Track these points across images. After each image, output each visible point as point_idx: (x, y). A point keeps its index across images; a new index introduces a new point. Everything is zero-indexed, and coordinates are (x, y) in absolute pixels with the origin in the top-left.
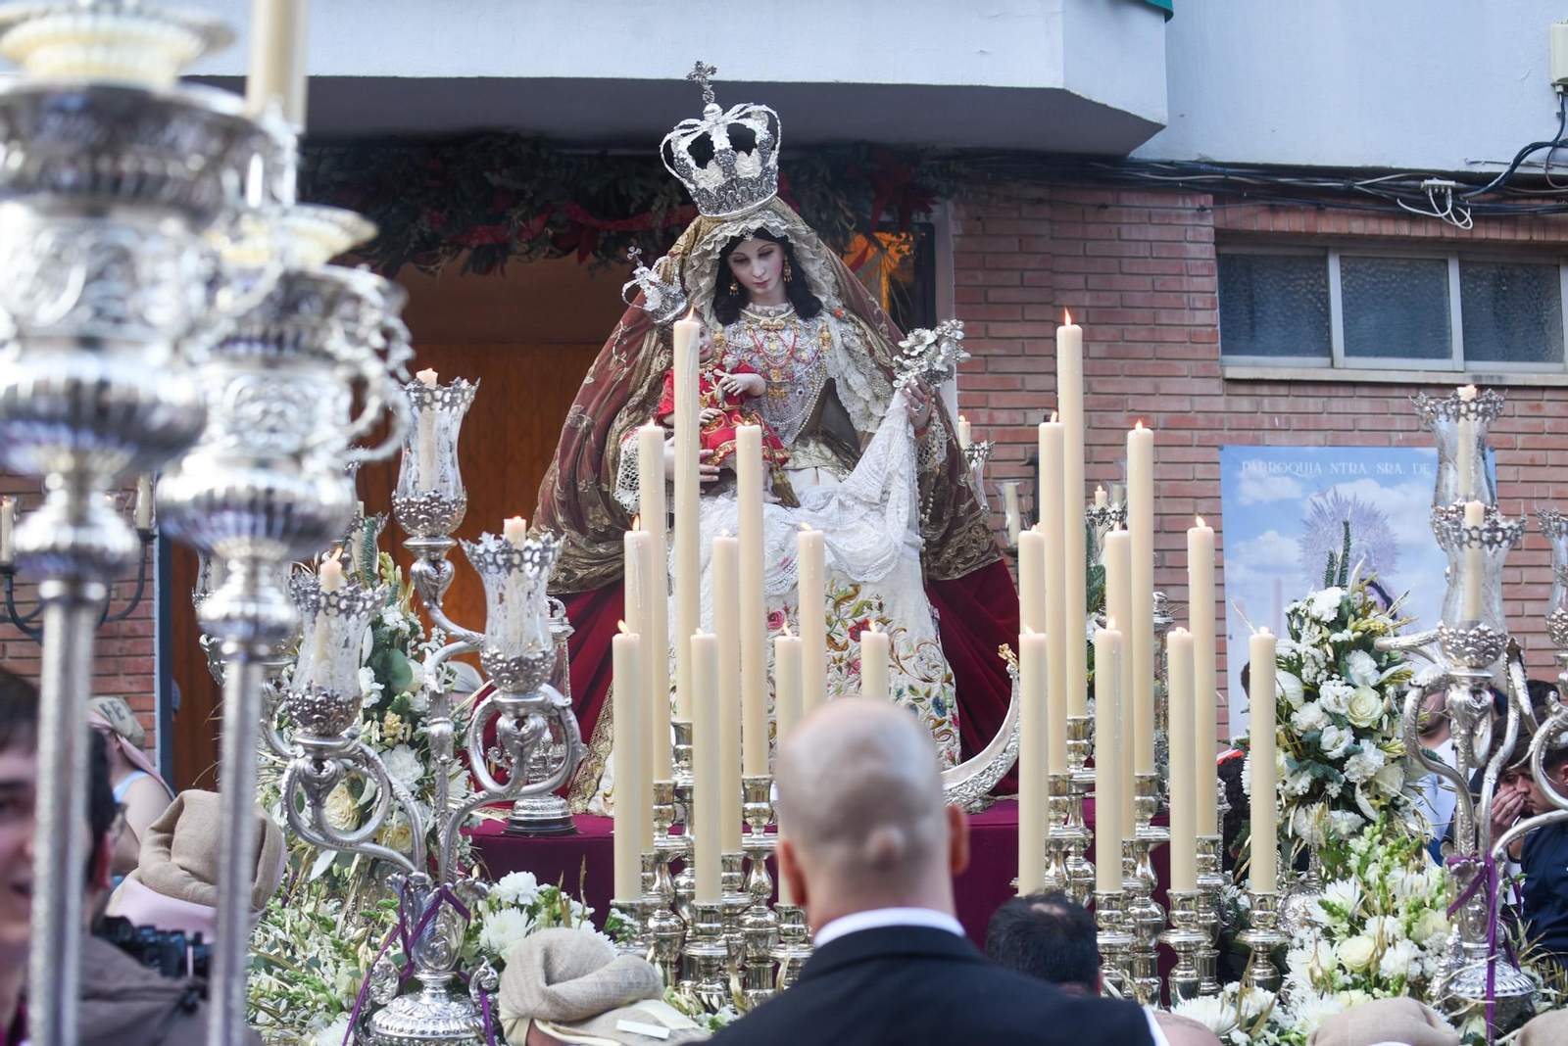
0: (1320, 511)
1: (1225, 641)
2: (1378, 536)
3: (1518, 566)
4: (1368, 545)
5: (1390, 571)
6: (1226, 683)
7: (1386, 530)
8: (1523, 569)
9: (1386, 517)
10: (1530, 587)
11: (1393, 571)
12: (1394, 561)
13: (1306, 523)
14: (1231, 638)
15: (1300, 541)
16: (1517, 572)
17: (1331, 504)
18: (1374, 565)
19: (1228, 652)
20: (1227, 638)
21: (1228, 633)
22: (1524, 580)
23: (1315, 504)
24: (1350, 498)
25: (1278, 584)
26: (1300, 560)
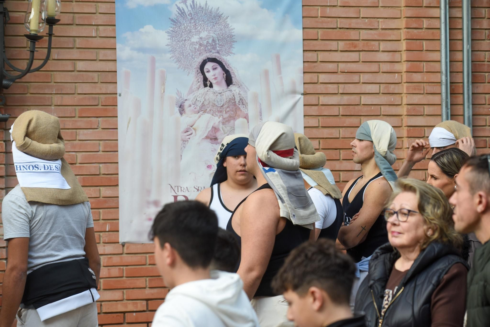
0: (182, 13)
1: (116, 98)
2: (221, 30)
3: (316, 51)
4: (214, 35)
5: (229, 53)
6: (117, 125)
7: (227, 26)
8: (319, 53)
9: (227, 18)
10: (323, 64)
11: (231, 53)
12: (231, 47)
13: (172, 20)
14: (120, 95)
15: (168, 32)
16: (315, 54)
17: (190, 9)
18: (218, 49)
19: (119, 115)
20: (118, 95)
21: (118, 92)
22: (319, 60)
23: (179, 8)
24: (203, 5)
25: (153, 61)
26: (168, 45)
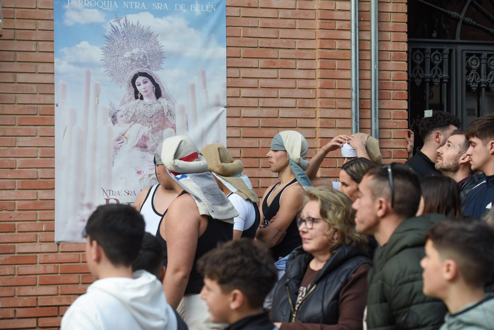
0: (116, 31)
1: (54, 108)
2: (152, 47)
3: (238, 67)
4: (145, 52)
5: (158, 68)
6: (54, 133)
7: (157, 43)
8: (241, 69)
9: (157, 36)
10: (244, 80)
11: (161, 68)
12: (161, 62)
13: (107, 37)
14: (57, 105)
15: (102, 48)
16: (237, 70)
17: (123, 27)
18: (148, 64)
19: (56, 124)
20: (55, 105)
21: (56, 103)
22: (241, 76)
23: (112, 26)
24: (135, 23)
25: (88, 74)
26: (102, 60)
